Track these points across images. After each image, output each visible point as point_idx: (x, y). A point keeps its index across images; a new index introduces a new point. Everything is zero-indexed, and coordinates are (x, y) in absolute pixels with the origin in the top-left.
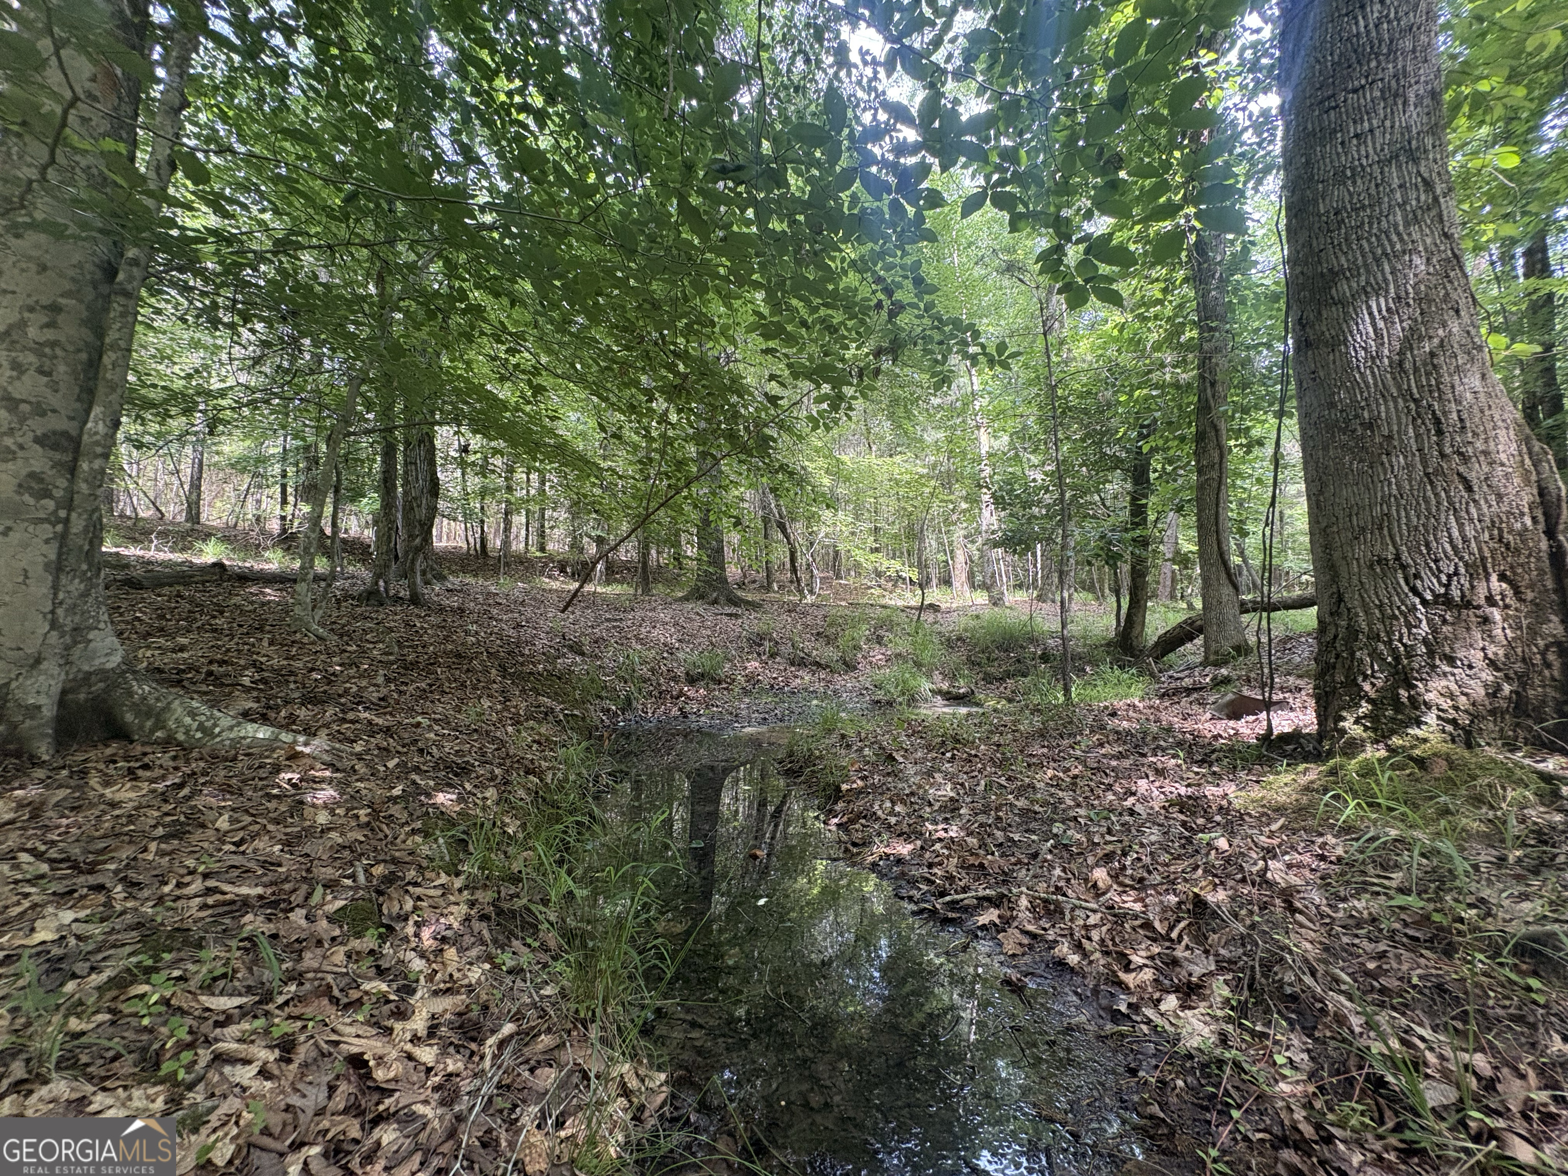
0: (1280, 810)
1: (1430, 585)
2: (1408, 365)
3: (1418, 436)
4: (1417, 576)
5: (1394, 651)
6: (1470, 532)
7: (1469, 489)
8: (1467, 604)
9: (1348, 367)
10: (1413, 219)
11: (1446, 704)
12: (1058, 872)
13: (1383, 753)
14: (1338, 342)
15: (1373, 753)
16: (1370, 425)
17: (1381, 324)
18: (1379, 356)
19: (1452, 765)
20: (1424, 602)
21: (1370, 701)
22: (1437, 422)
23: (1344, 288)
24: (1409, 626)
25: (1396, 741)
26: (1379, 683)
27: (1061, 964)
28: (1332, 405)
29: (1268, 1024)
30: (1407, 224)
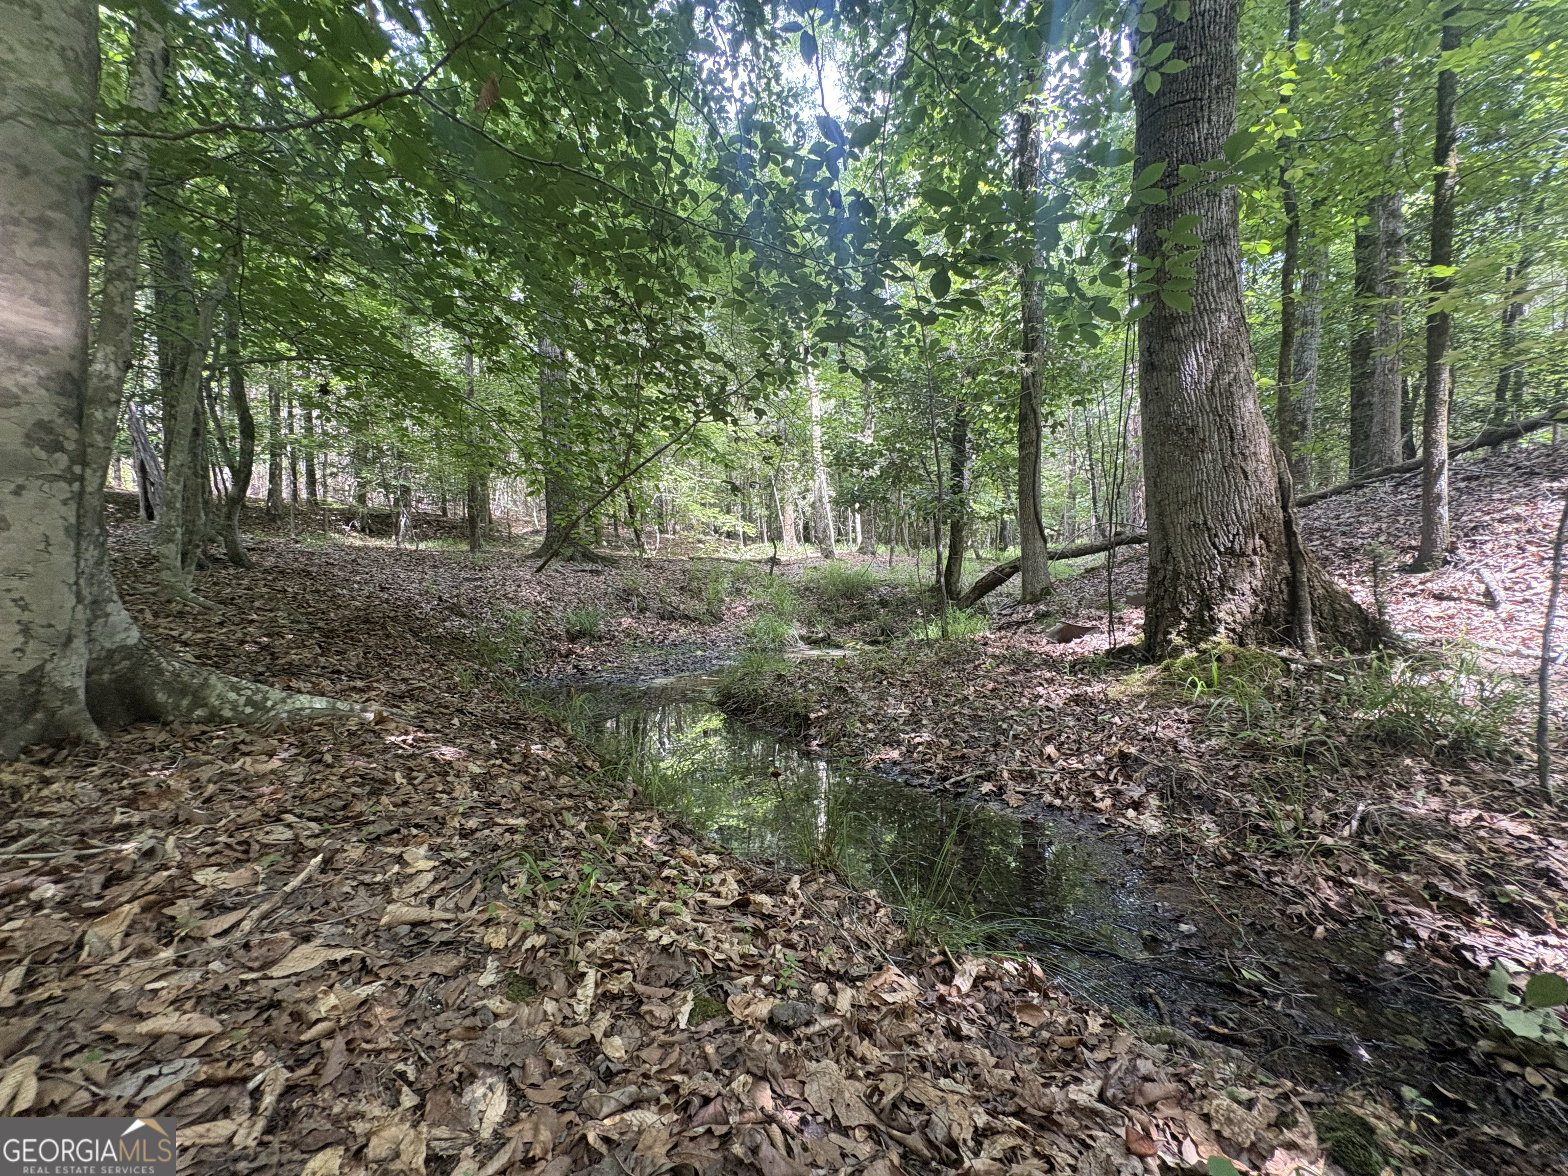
0: (1141, 696)
1: (1223, 541)
2: (1216, 391)
3: (1220, 440)
4: (1216, 535)
5: (1201, 586)
6: (1246, 507)
7: (1246, 478)
8: (1243, 554)
9: (1180, 388)
10: (1222, 288)
11: (1230, 619)
12: (1018, 752)
13: (1195, 654)
14: (1175, 369)
15: (1189, 655)
16: (1192, 431)
17: (1201, 360)
18: (1199, 382)
19: (1236, 657)
20: (1219, 553)
21: (1187, 620)
22: (1231, 432)
23: (1180, 330)
24: (1211, 569)
25: (1203, 646)
26: (1192, 608)
27: (1051, 806)
28: (1168, 414)
29: (1189, 813)
30: (1219, 290)
